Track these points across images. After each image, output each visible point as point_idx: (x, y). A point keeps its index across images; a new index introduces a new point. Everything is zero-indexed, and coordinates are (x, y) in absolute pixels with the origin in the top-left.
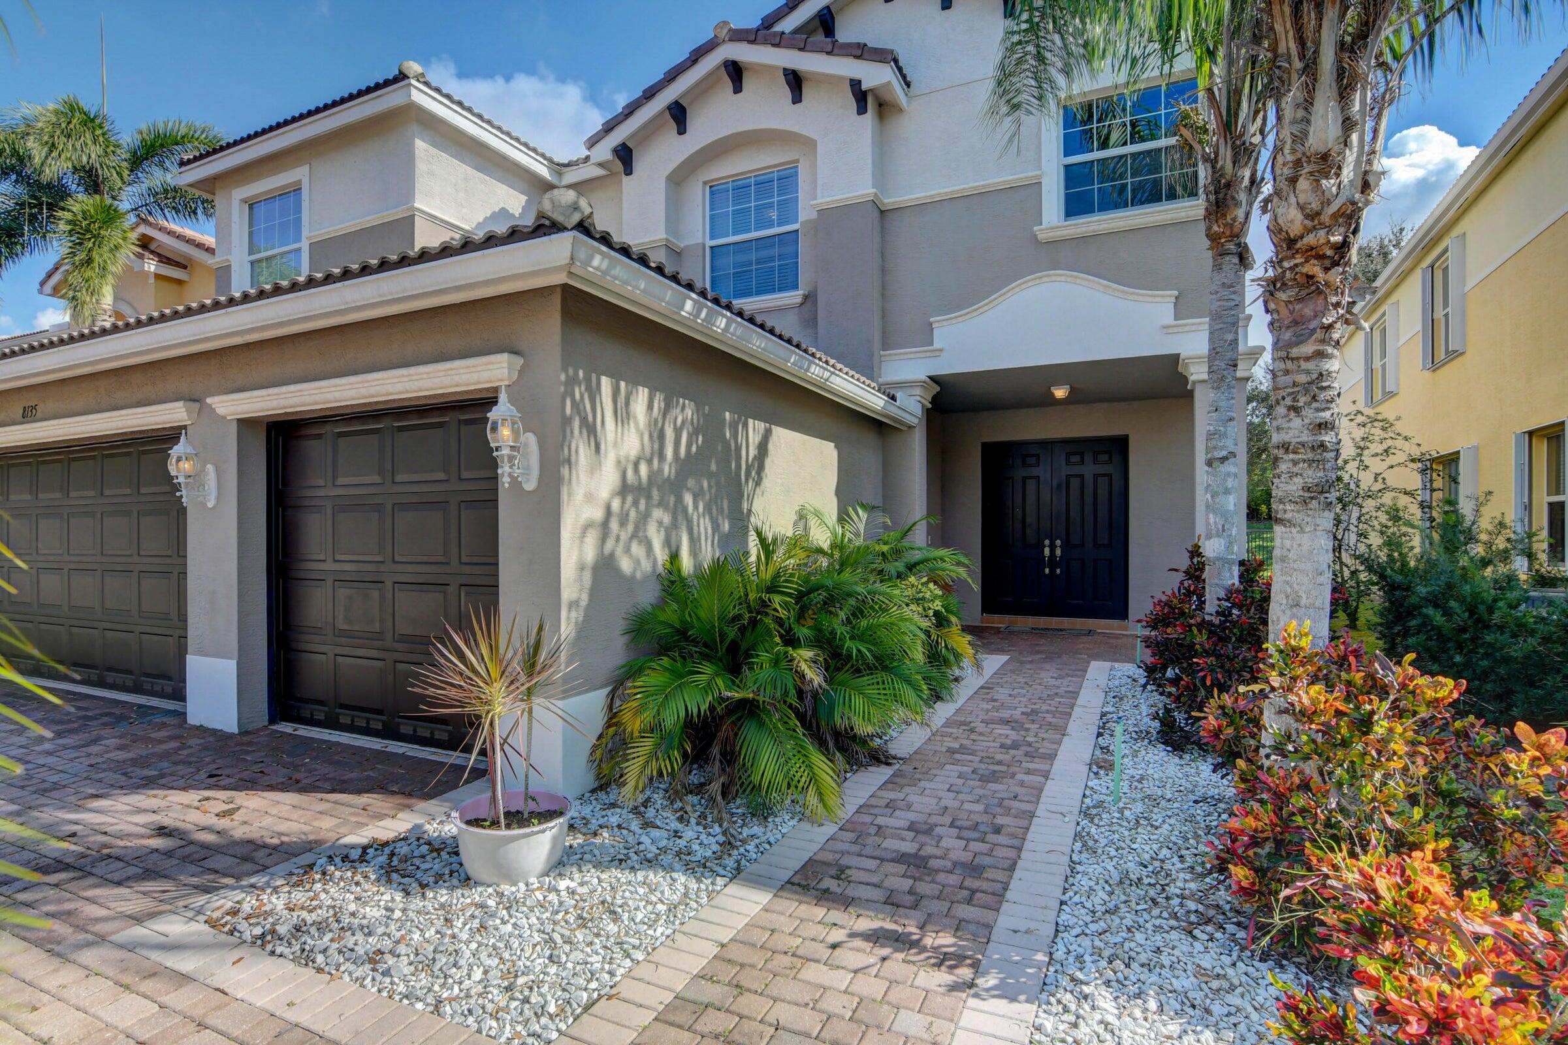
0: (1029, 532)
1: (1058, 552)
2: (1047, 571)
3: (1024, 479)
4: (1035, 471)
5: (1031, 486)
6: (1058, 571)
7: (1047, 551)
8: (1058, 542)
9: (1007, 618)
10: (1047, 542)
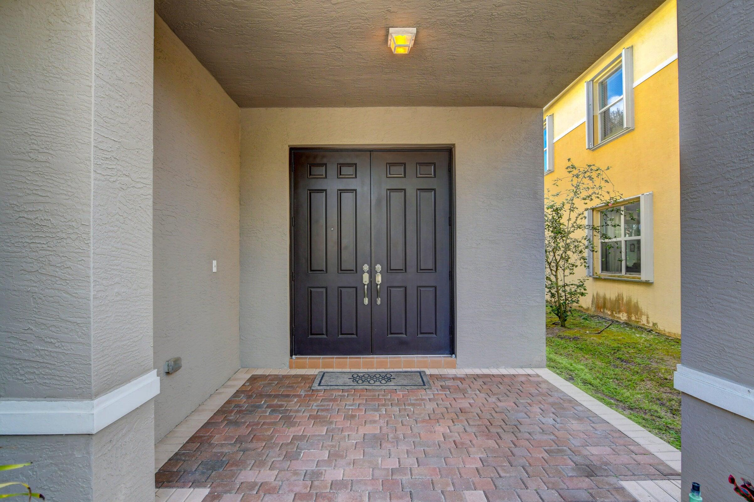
0: (345, 255)
1: (379, 279)
2: (366, 301)
3: (341, 192)
4: (352, 184)
5: (347, 198)
6: (379, 302)
7: (366, 278)
8: (378, 267)
9: (321, 359)
10: (366, 267)
